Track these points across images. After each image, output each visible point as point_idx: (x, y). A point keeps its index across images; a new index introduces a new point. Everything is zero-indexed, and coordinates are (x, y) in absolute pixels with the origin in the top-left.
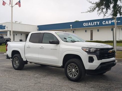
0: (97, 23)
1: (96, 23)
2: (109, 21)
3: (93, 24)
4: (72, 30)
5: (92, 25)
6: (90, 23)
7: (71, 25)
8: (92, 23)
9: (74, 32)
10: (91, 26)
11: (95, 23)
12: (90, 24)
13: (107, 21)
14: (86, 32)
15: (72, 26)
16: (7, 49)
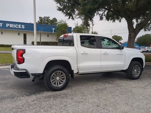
16: (24, 59)
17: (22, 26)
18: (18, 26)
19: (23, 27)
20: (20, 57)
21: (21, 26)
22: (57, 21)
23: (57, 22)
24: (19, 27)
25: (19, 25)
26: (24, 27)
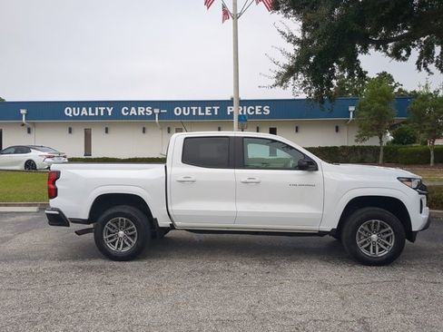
0: (106, 111)
1: (102, 109)
2: (139, 108)
3: (93, 111)
4: (23, 125)
5: (90, 114)
6: (84, 109)
7: (23, 111)
8: (90, 109)
9: (29, 131)
10: (88, 117)
11: (99, 111)
12: (84, 111)
13: (133, 109)
14: (70, 132)
15: (26, 115)
16: (56, 190)
17: (264, 109)
18: (254, 110)
19: (267, 110)
20: (52, 186)
21: (262, 110)
22: (393, 80)
23: (393, 84)
24: (257, 113)
25: (257, 107)
26: (268, 112)
